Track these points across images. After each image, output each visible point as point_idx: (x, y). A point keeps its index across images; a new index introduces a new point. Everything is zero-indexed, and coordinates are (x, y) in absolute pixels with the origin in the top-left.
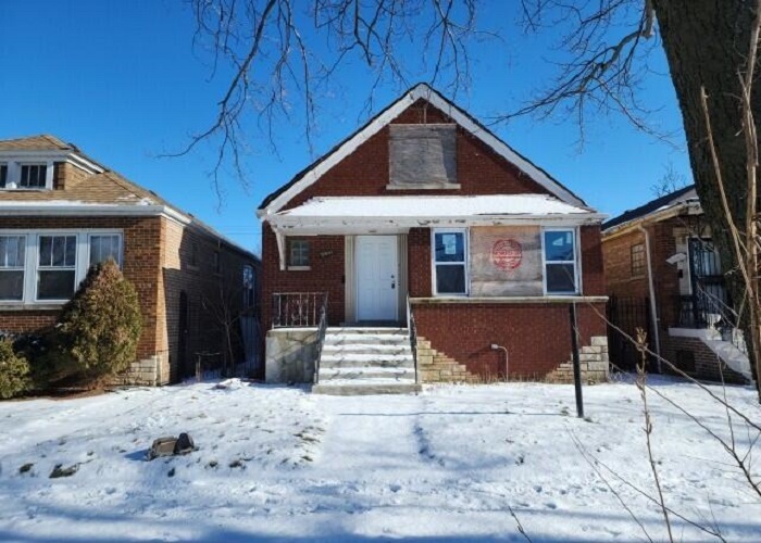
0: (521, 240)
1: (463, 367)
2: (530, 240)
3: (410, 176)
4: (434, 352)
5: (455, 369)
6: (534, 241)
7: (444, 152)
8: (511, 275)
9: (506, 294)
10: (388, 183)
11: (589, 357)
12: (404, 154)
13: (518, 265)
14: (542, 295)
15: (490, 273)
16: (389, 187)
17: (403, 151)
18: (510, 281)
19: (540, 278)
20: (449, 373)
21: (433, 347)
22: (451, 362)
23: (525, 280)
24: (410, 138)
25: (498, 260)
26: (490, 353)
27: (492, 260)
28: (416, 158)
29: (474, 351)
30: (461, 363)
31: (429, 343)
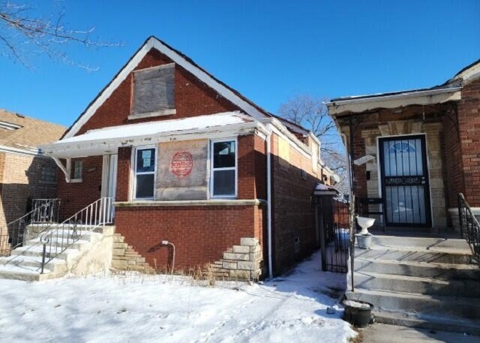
0: (193, 152)
1: (144, 259)
2: (199, 152)
3: (144, 108)
4: (126, 245)
5: (138, 260)
6: (202, 152)
7: (167, 85)
8: (184, 182)
9: (180, 197)
10: (129, 114)
11: (239, 256)
12: (141, 92)
13: (188, 173)
14: (206, 199)
15: (168, 181)
16: (130, 118)
17: (141, 90)
18: (183, 187)
19: (204, 184)
20: (134, 263)
21: (125, 241)
22: (136, 254)
23: (194, 186)
24: (145, 79)
25: (175, 169)
26: (163, 248)
27: (171, 169)
28: (149, 94)
29: (152, 246)
30: (143, 256)
31: (123, 238)
